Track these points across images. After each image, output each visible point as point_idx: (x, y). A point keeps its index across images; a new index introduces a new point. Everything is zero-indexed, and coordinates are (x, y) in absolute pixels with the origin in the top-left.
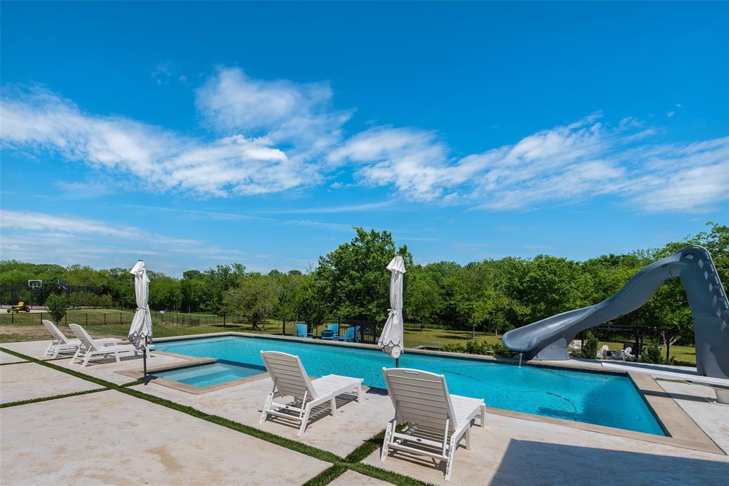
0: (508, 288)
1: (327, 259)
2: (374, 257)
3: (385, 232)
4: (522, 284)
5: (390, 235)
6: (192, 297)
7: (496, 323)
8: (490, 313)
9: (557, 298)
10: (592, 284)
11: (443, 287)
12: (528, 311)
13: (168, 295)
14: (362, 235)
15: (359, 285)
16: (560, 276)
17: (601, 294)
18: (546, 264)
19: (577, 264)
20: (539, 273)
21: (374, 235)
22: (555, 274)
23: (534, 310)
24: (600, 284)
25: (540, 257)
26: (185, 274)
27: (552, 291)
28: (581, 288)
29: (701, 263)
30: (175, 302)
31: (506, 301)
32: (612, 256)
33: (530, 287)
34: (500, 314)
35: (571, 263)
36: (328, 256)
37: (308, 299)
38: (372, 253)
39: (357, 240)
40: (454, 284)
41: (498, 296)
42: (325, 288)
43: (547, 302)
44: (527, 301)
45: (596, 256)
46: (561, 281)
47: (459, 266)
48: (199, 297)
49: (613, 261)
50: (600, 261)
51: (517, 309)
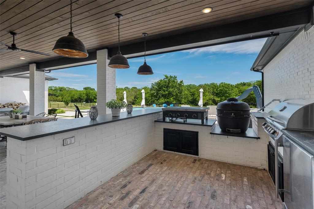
0: (213, 92)
1: (154, 84)
2: (171, 84)
3: (175, 76)
4: (217, 91)
5: (176, 77)
6: (91, 97)
7: (209, 103)
8: (207, 100)
9: (228, 95)
10: (238, 91)
11: (191, 92)
12: (219, 99)
13: (79, 96)
14: (167, 77)
15: (167, 92)
16: (228, 89)
17: (241, 94)
18: (224, 85)
19: (233, 85)
20: (222, 88)
21: (171, 77)
22: (227, 88)
23: (221, 99)
24: (240, 91)
25: (222, 83)
26: (84, 88)
27: (226, 93)
28: (235, 93)
29: (257, 89)
30: (82, 99)
31: (212, 96)
32: (244, 83)
33: (219, 92)
34: (210, 100)
35: (232, 85)
36: (155, 83)
37: (147, 97)
38: (171, 82)
39: (165, 78)
40: (195, 91)
41: (210, 95)
42: (154, 93)
43: (225, 97)
44: (219, 96)
45: (239, 83)
46: (229, 90)
47: (196, 86)
48: (93, 97)
49: (244, 84)
50: (240, 84)
51: (216, 99)
